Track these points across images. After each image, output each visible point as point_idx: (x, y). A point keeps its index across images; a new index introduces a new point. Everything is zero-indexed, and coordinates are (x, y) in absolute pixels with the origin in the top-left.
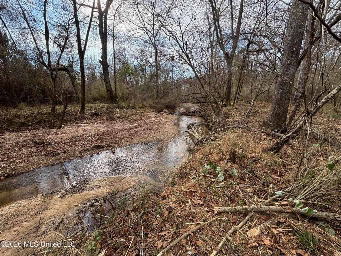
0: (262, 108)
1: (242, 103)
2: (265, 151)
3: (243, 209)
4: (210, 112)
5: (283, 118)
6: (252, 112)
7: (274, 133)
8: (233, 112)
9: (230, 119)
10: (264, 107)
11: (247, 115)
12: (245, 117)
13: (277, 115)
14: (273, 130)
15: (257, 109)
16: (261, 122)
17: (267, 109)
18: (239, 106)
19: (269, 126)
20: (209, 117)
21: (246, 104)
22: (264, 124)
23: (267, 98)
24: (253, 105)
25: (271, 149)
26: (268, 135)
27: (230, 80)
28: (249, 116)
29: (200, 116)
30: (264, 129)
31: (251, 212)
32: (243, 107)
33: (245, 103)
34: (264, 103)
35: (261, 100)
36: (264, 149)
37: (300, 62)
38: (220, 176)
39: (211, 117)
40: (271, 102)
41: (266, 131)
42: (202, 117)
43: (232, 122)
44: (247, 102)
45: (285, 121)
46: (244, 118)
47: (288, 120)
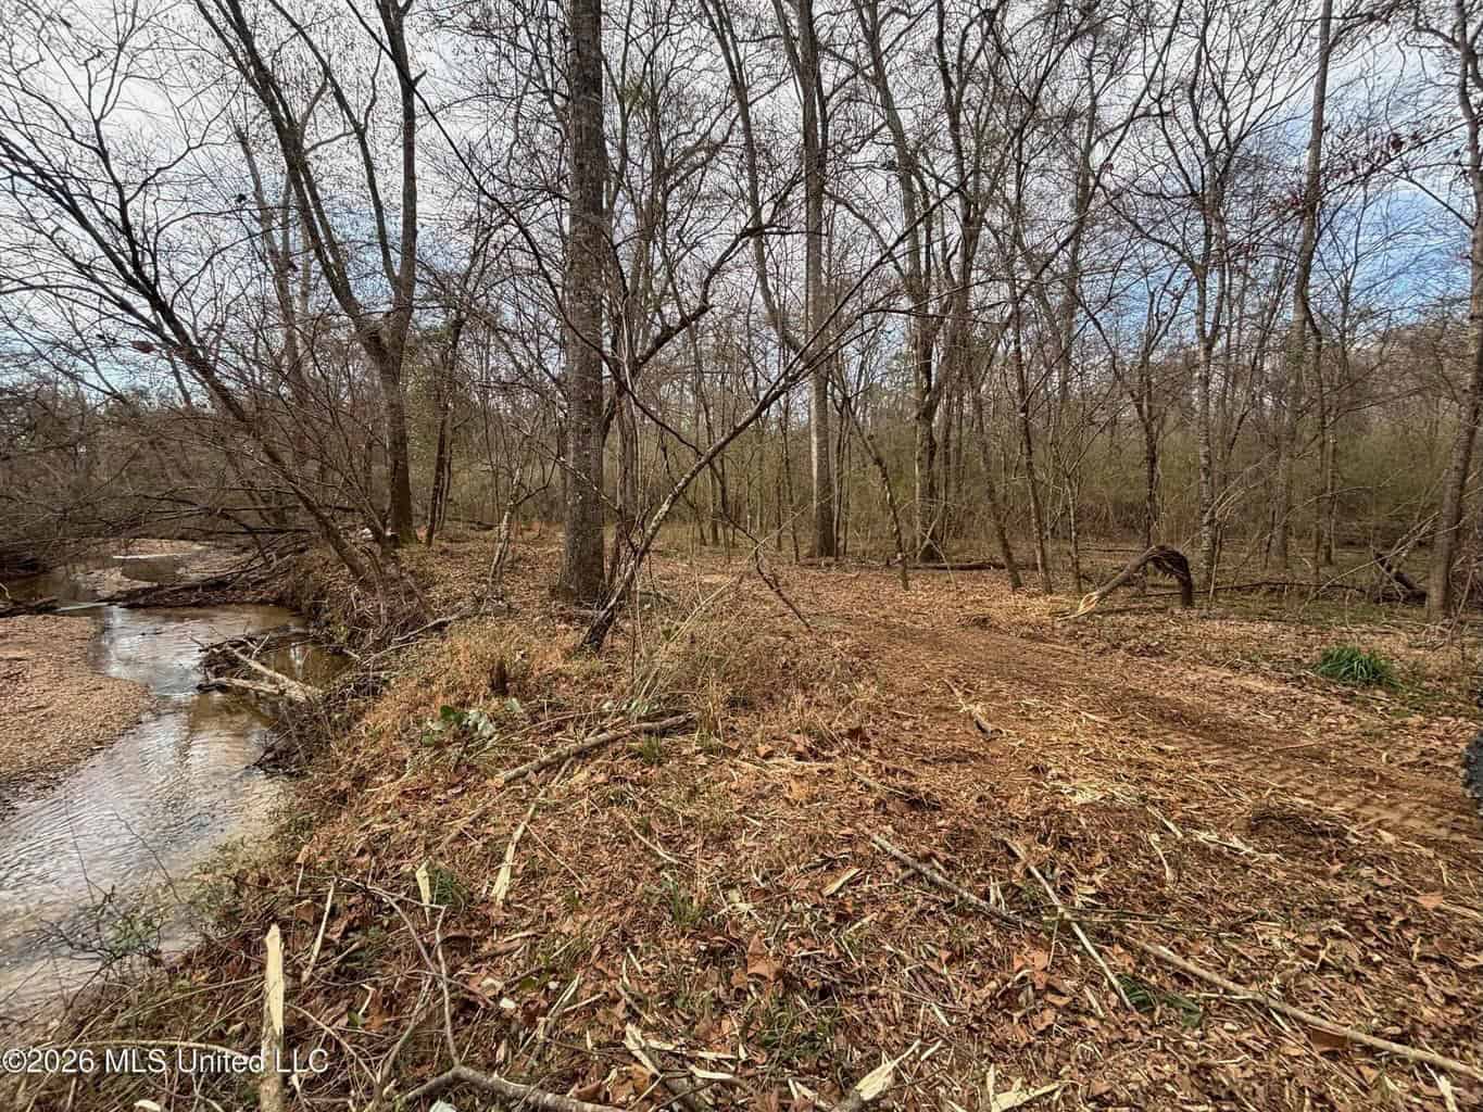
0: (536, 544)
1: (460, 528)
2: (568, 655)
3: (553, 757)
4: (328, 577)
5: (598, 570)
6: (509, 558)
7: (582, 612)
8: (440, 564)
9: (436, 593)
10: (539, 540)
11: (495, 572)
12: (489, 579)
13: (581, 561)
14: (579, 604)
15: (521, 549)
16: (543, 588)
17: (550, 545)
18: (452, 541)
19: (568, 594)
20: (324, 596)
21: (474, 534)
22: (553, 592)
23: (545, 507)
24: (509, 534)
25: (581, 649)
26: (569, 620)
27: (400, 441)
28: (502, 574)
29: (263, 602)
30: (555, 606)
31: (568, 756)
32: (470, 546)
33: (472, 528)
34: (536, 525)
35: (525, 518)
36: (567, 651)
37: (607, 426)
38: (485, 727)
39: (339, 598)
40: (561, 520)
41: (562, 609)
42: (279, 602)
43: (447, 601)
44: (479, 523)
45: (602, 576)
46: (486, 582)
47: (607, 574)
